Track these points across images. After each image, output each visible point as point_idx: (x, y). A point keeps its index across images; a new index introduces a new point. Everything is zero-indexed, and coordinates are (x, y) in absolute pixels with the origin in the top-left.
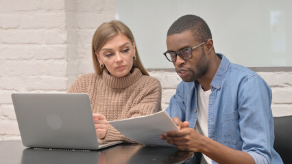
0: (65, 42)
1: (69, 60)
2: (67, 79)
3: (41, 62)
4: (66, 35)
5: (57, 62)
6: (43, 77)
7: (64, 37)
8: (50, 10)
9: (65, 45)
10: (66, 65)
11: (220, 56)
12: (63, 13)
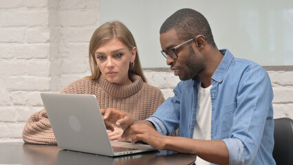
0: (48, 41)
1: (52, 59)
2: (50, 79)
3: (22, 61)
4: (49, 34)
5: (39, 62)
6: (25, 77)
7: (47, 35)
8: (32, 8)
9: (48, 44)
10: (49, 65)
11: (223, 52)
12: (46, 10)
